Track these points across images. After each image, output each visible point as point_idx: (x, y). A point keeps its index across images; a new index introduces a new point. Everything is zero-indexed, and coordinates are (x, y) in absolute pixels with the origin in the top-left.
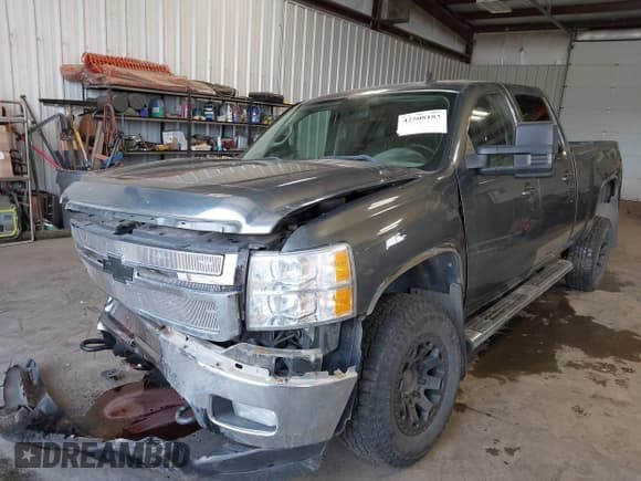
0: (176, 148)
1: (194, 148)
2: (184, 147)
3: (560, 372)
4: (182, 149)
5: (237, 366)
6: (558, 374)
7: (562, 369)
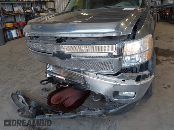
0: (20, 12)
1: (26, 12)
2: (23, 12)
3: (162, 63)
4: (22, 12)
5: (123, 81)
6: (162, 64)
7: (162, 62)
